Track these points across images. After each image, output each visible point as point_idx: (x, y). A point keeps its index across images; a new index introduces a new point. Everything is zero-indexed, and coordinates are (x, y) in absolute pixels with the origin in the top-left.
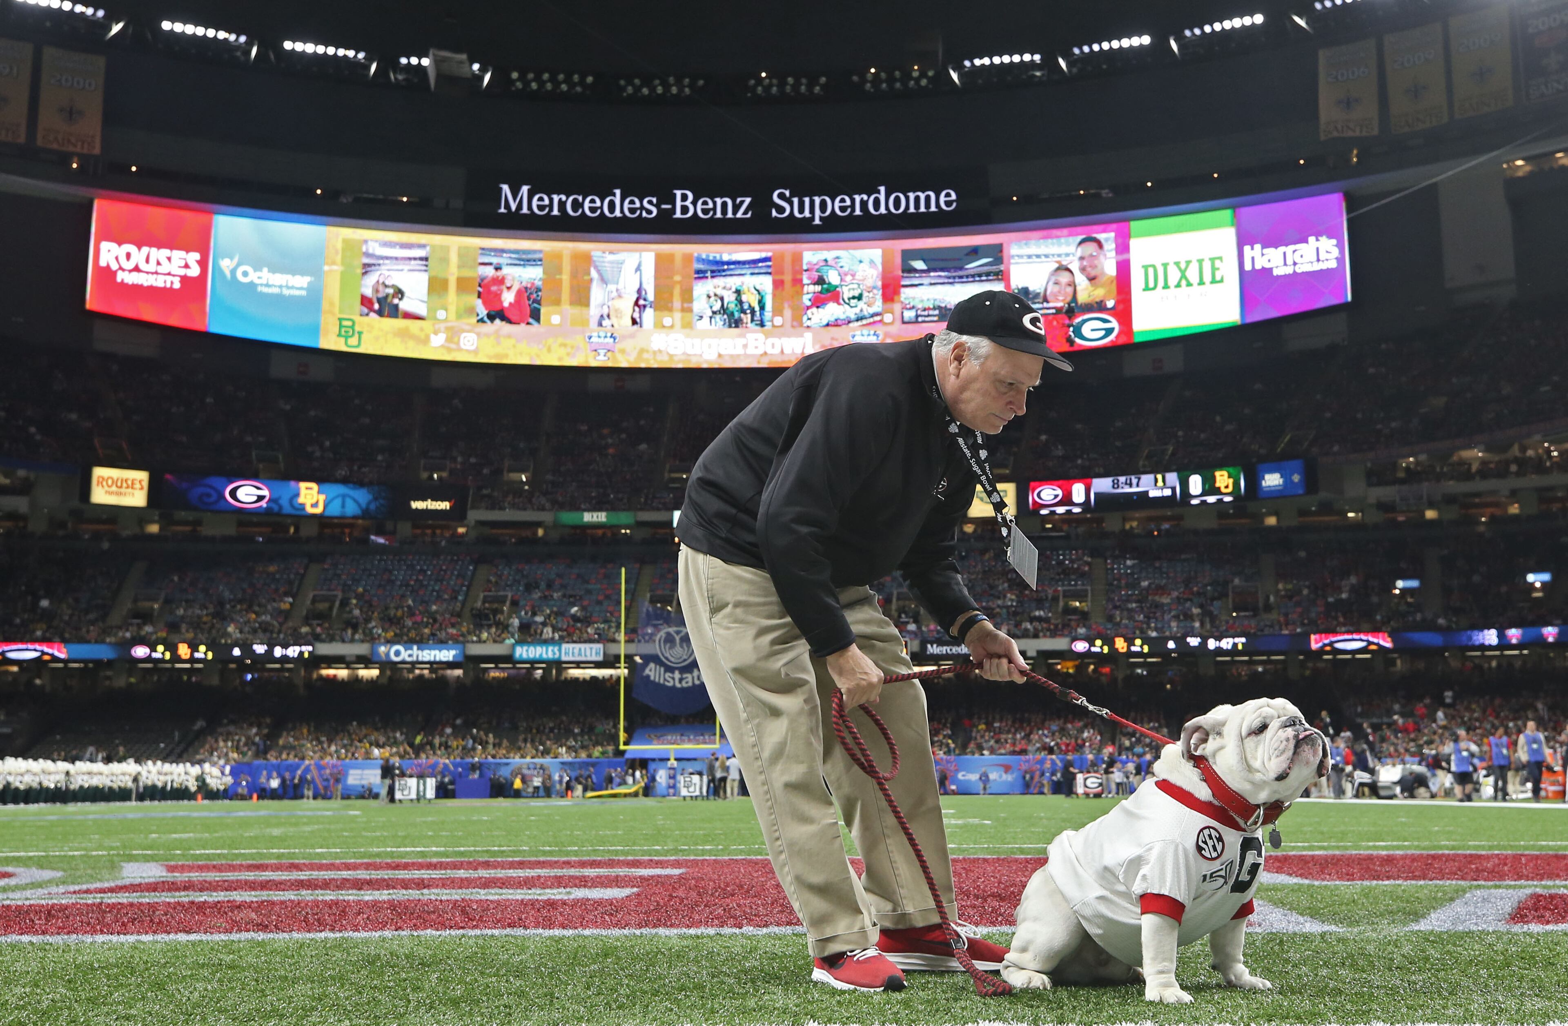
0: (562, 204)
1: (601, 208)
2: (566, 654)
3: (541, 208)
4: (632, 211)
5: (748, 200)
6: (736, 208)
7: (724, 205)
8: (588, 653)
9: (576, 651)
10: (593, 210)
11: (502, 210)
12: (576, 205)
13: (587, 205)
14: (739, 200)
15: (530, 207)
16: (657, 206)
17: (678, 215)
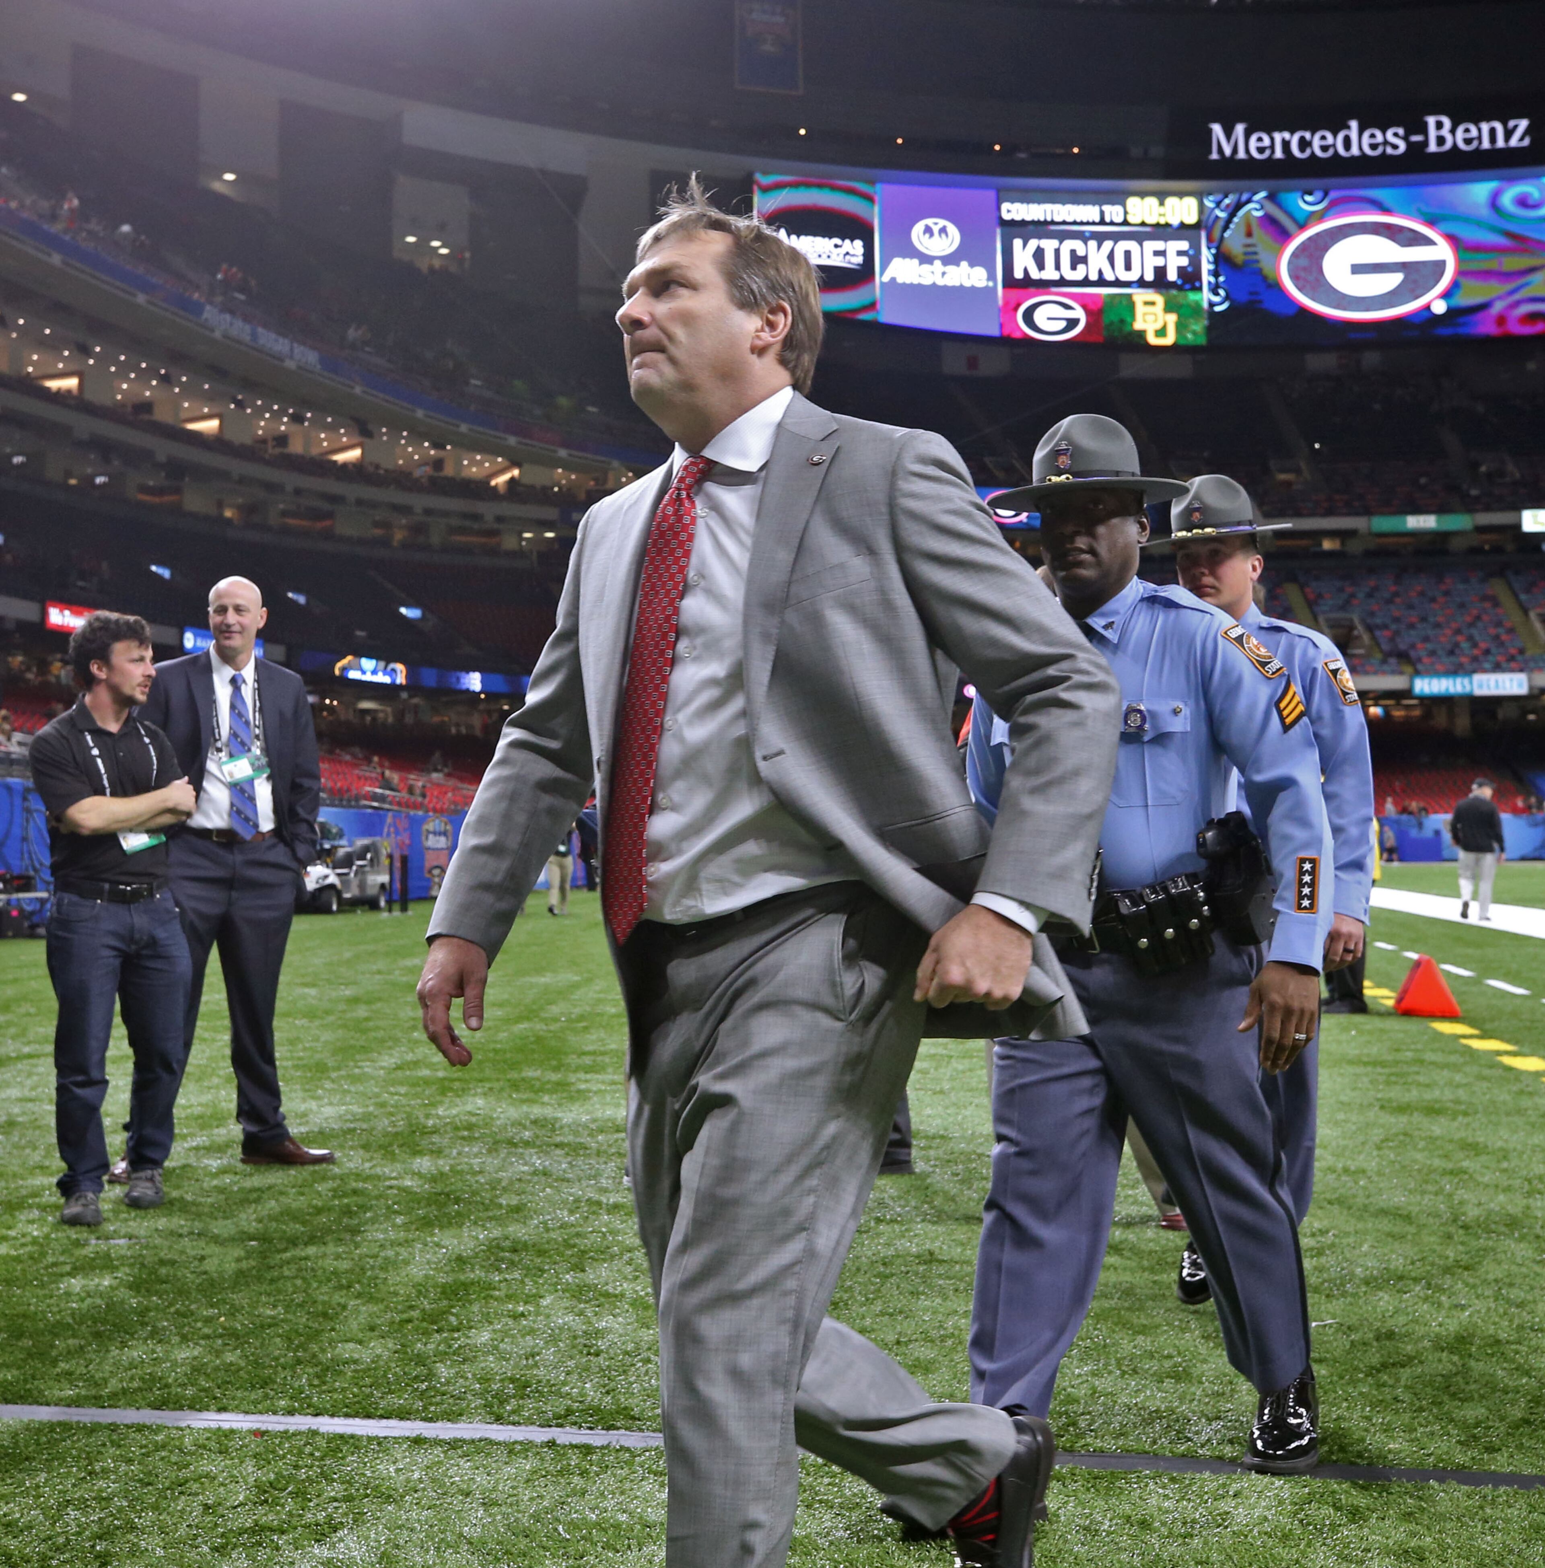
0: (1286, 145)
1: (1334, 145)
2: (1480, 686)
3: (1261, 150)
4: (1373, 147)
5: (1524, 124)
6: (1508, 134)
7: (1493, 132)
8: (1508, 684)
9: (1492, 684)
10: (1324, 148)
11: (1215, 156)
12: (1304, 144)
13: (1316, 143)
14: (1511, 123)
15: (1247, 151)
16: (1406, 138)
17: (1433, 147)
